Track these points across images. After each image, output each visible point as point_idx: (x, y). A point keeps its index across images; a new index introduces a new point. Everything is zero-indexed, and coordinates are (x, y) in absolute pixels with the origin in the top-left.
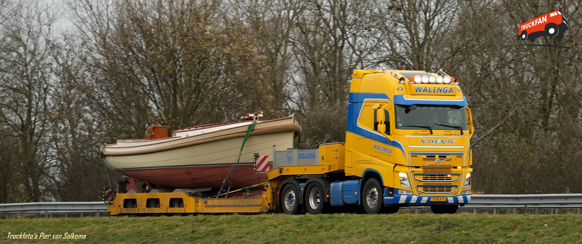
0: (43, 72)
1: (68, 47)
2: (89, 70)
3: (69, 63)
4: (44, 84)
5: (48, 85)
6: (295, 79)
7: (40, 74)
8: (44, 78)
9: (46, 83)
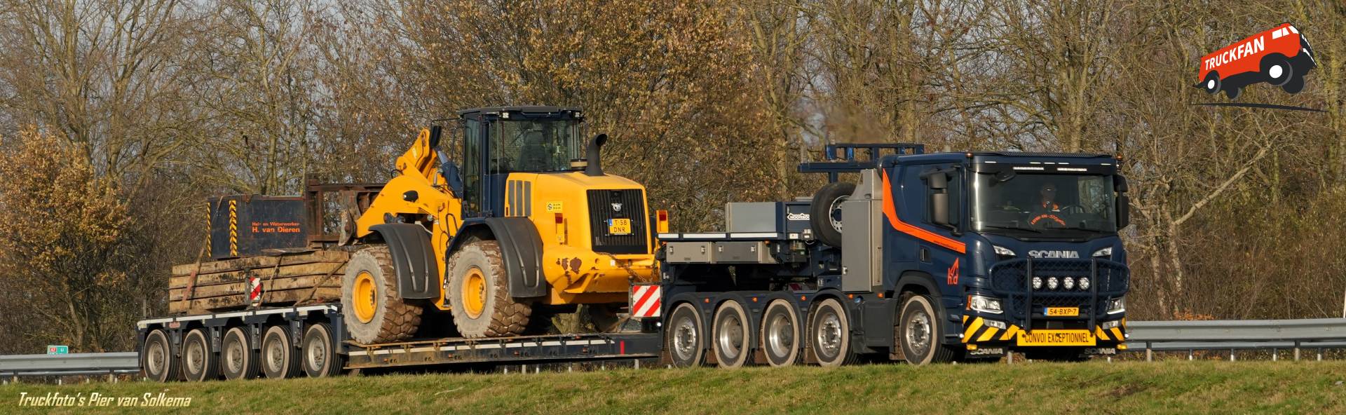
1: (348, 26)
2: (393, 73)
3: (352, 59)
4: (301, 103)
5: (309, 104)
6: (815, 85)
8: (302, 92)
9: (306, 100)
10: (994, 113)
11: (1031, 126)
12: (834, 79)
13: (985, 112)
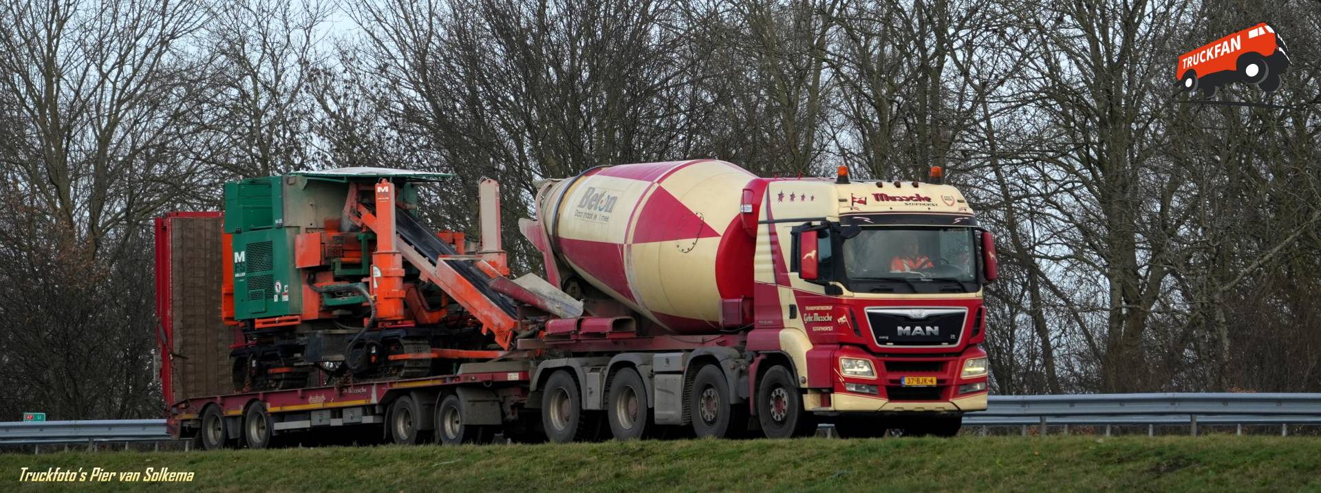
0: (295, 130)
1: (347, 76)
2: (394, 125)
3: (350, 110)
4: (295, 156)
5: (304, 158)
6: (840, 141)
7: (288, 135)
8: (296, 145)
9: (301, 155)
10: (1031, 172)
11: (1070, 186)
12: (860, 135)
13: (1021, 171)
